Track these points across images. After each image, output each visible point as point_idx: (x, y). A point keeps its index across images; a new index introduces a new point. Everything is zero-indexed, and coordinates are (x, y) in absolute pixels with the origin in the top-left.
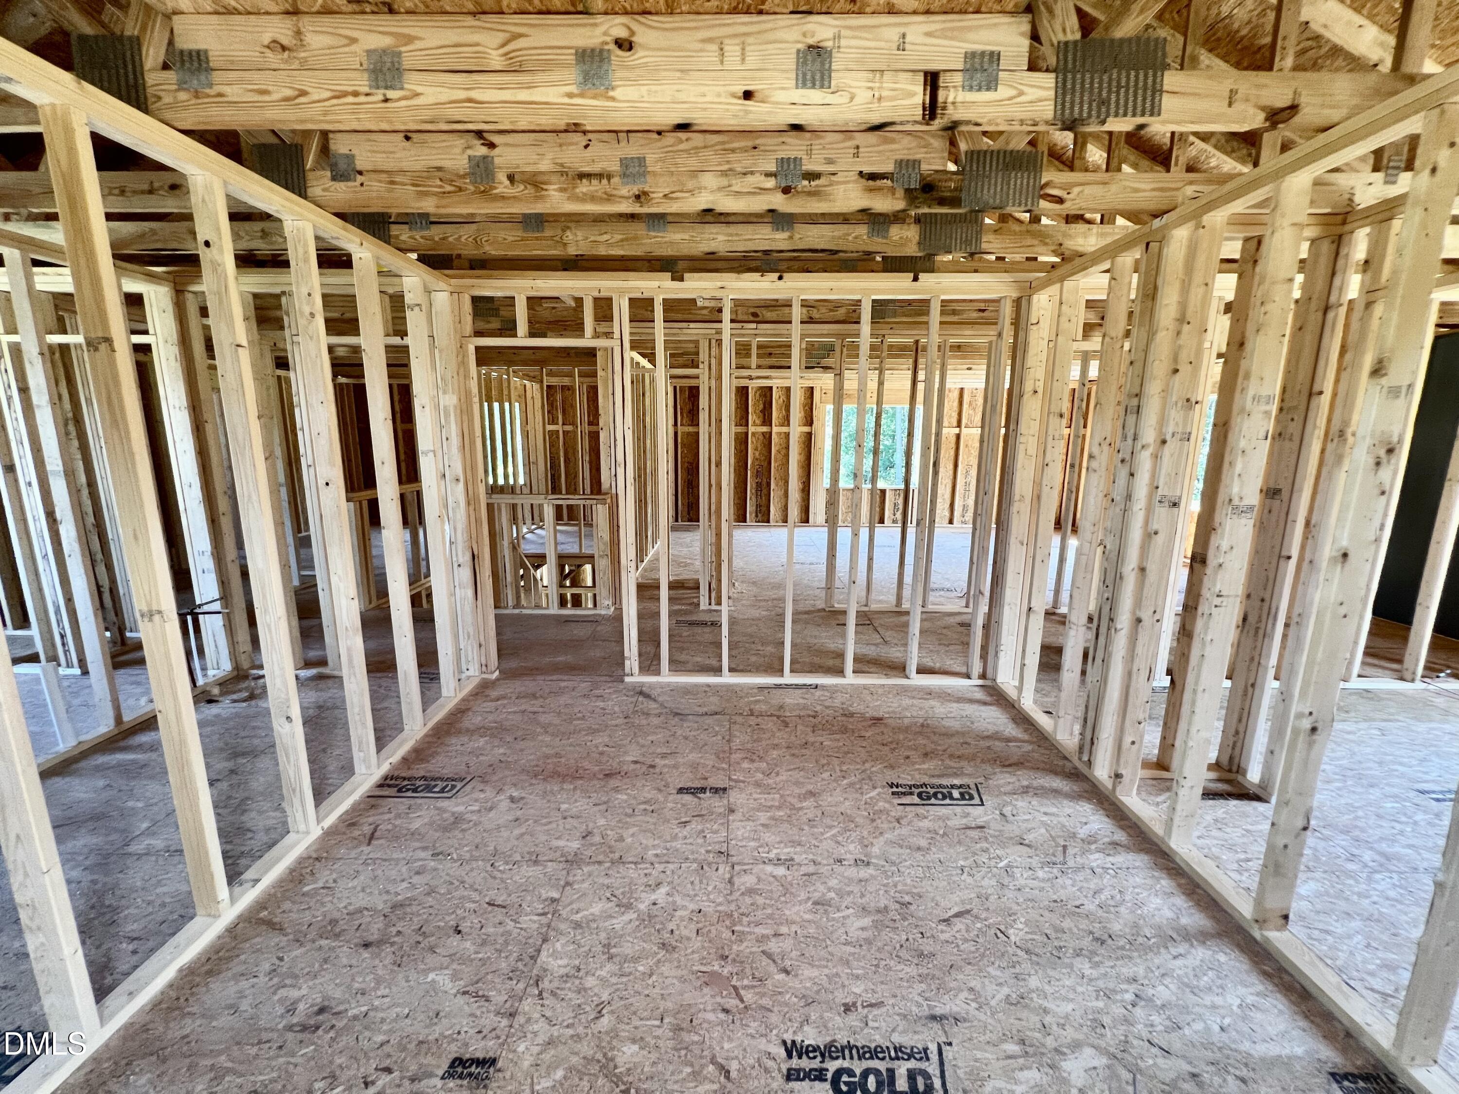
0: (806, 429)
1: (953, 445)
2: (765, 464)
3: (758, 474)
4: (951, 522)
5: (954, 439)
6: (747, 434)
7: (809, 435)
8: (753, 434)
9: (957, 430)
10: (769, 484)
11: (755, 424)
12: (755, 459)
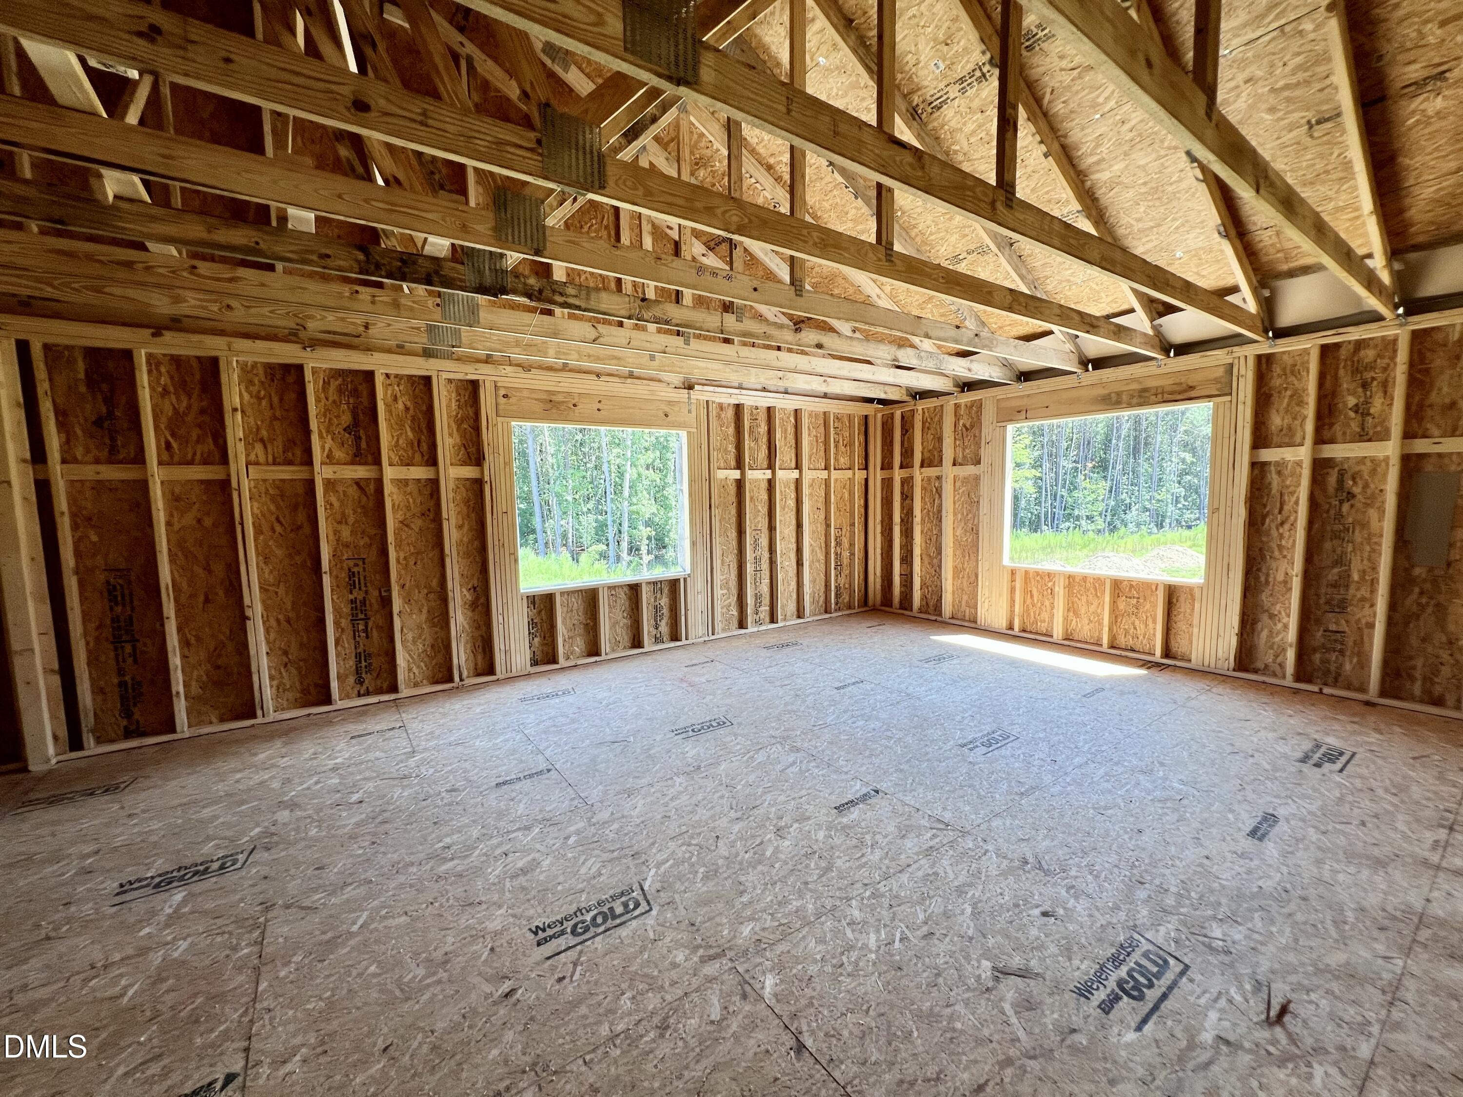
0: (469, 472)
1: (732, 498)
2: (372, 556)
3: (352, 581)
4: (742, 625)
5: (732, 490)
6: (310, 484)
7: (478, 485)
8: (330, 484)
10: (386, 602)
11: (330, 459)
12: (339, 545)
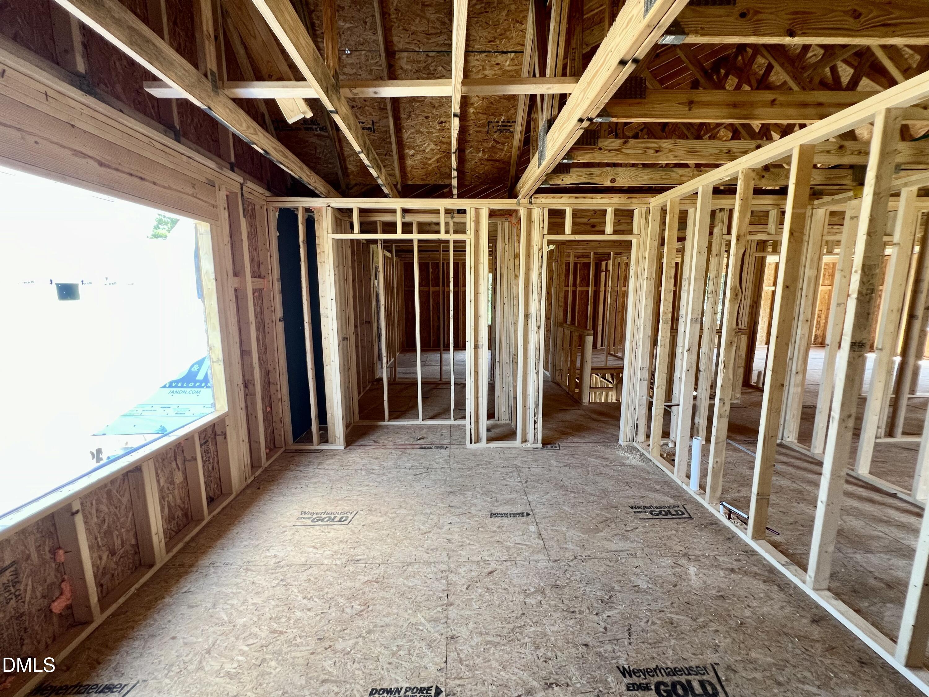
9: (773, 288)
